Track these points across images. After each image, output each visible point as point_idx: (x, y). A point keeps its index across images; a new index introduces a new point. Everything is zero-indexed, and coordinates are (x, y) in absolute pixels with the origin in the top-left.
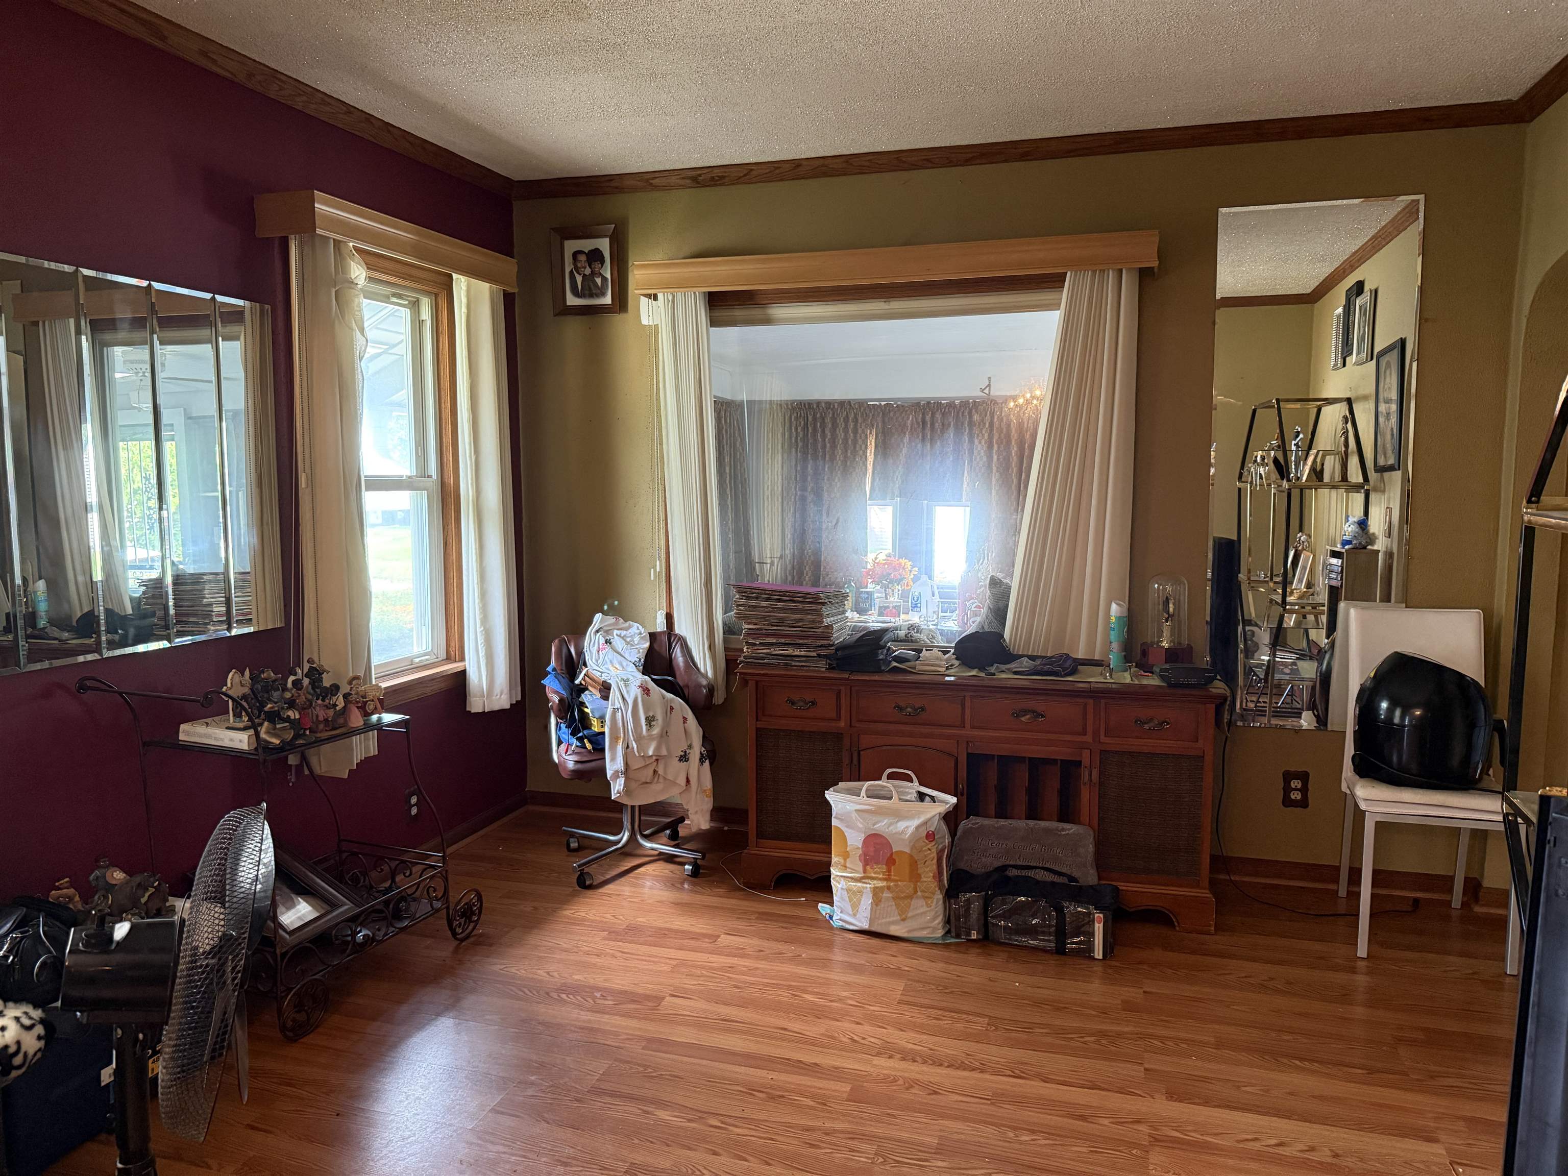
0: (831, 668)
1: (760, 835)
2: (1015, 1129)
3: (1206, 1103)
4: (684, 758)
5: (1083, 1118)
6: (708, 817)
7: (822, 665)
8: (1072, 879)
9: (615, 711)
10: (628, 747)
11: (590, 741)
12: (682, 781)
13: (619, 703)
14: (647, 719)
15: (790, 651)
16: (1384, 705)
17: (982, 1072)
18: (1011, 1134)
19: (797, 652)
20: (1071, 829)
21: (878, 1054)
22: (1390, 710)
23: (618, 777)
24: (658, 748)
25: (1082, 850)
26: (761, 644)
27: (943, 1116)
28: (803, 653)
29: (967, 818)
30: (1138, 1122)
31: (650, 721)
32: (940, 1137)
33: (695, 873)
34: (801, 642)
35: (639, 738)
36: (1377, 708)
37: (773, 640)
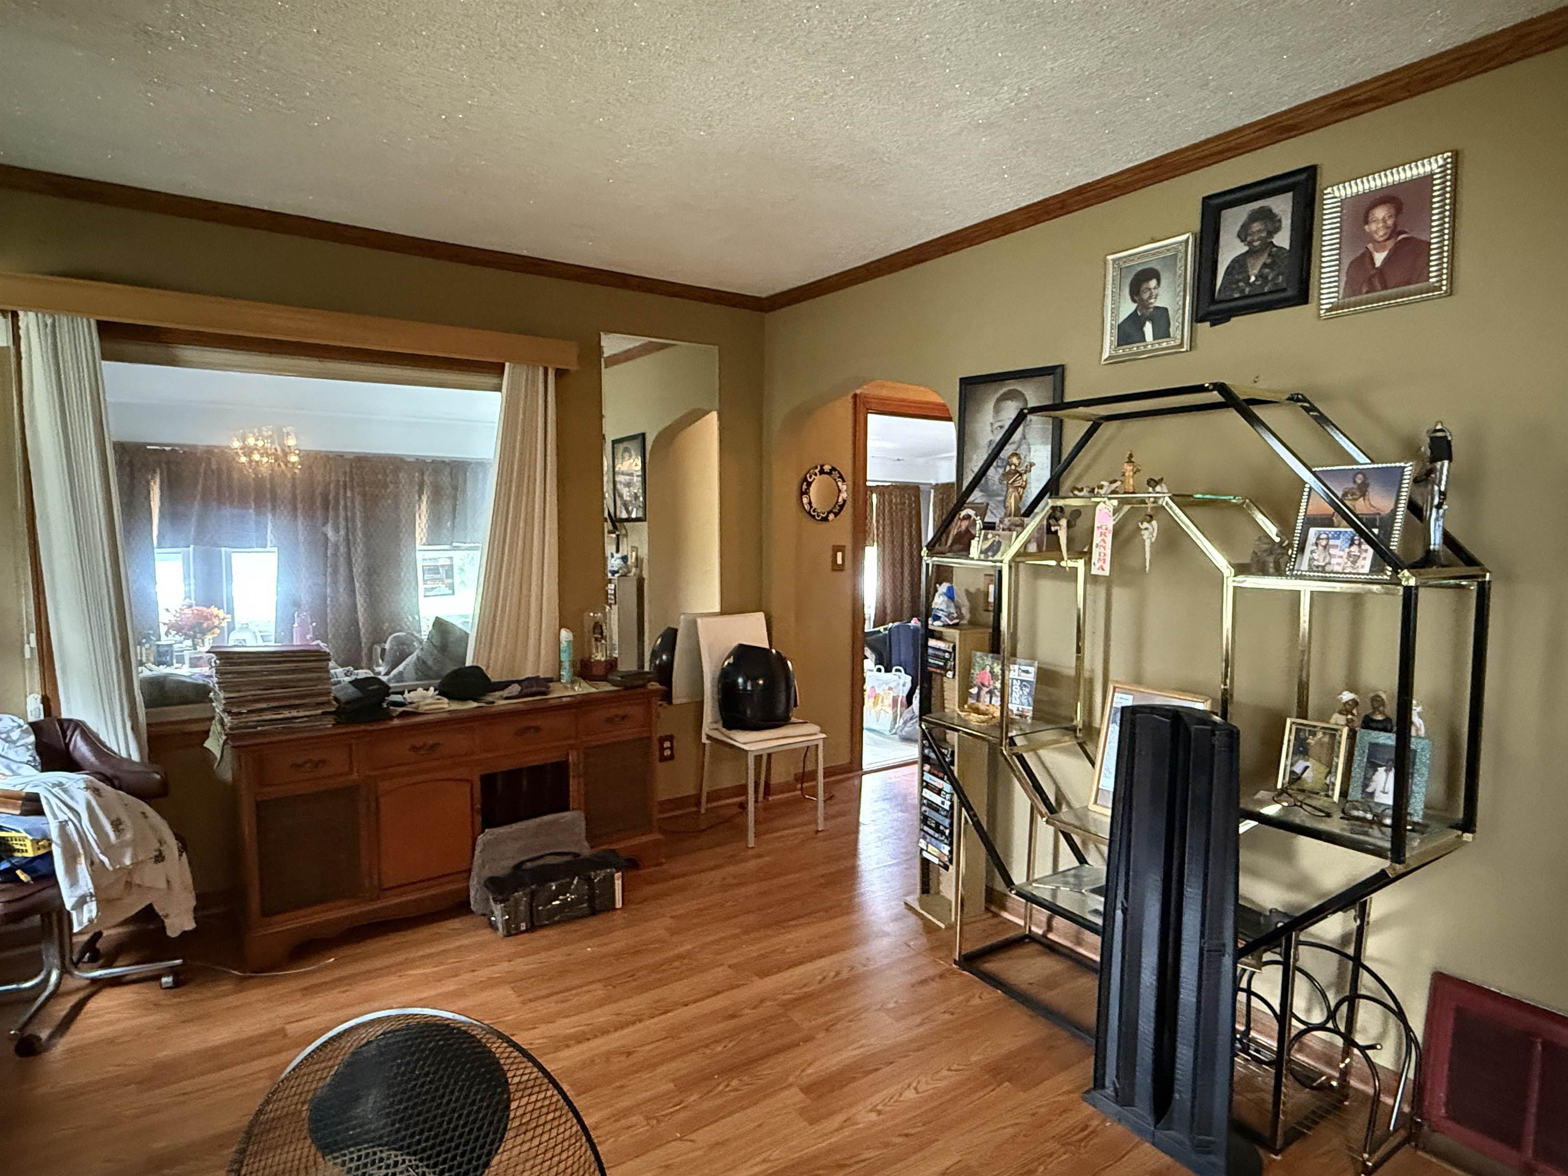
0: (337, 724)
1: (267, 913)
2: (707, 1046)
3: (780, 969)
4: (160, 858)
5: (733, 1016)
6: (191, 916)
7: (329, 723)
8: (576, 855)
9: (63, 826)
10: (92, 863)
11: (25, 871)
12: (163, 885)
13: (64, 815)
14: (112, 824)
15: (286, 714)
16: (740, 680)
17: (640, 1021)
18: (708, 1052)
19: (295, 713)
20: (567, 815)
21: (557, 1050)
22: (745, 682)
23: (86, 902)
24: (134, 856)
25: (577, 830)
26: (250, 712)
27: (655, 1066)
28: (302, 714)
29: (483, 832)
30: (762, 1001)
31: (117, 825)
32: (673, 1080)
33: (177, 984)
34: (297, 702)
35: (107, 848)
36: (737, 684)
37: (264, 705)
